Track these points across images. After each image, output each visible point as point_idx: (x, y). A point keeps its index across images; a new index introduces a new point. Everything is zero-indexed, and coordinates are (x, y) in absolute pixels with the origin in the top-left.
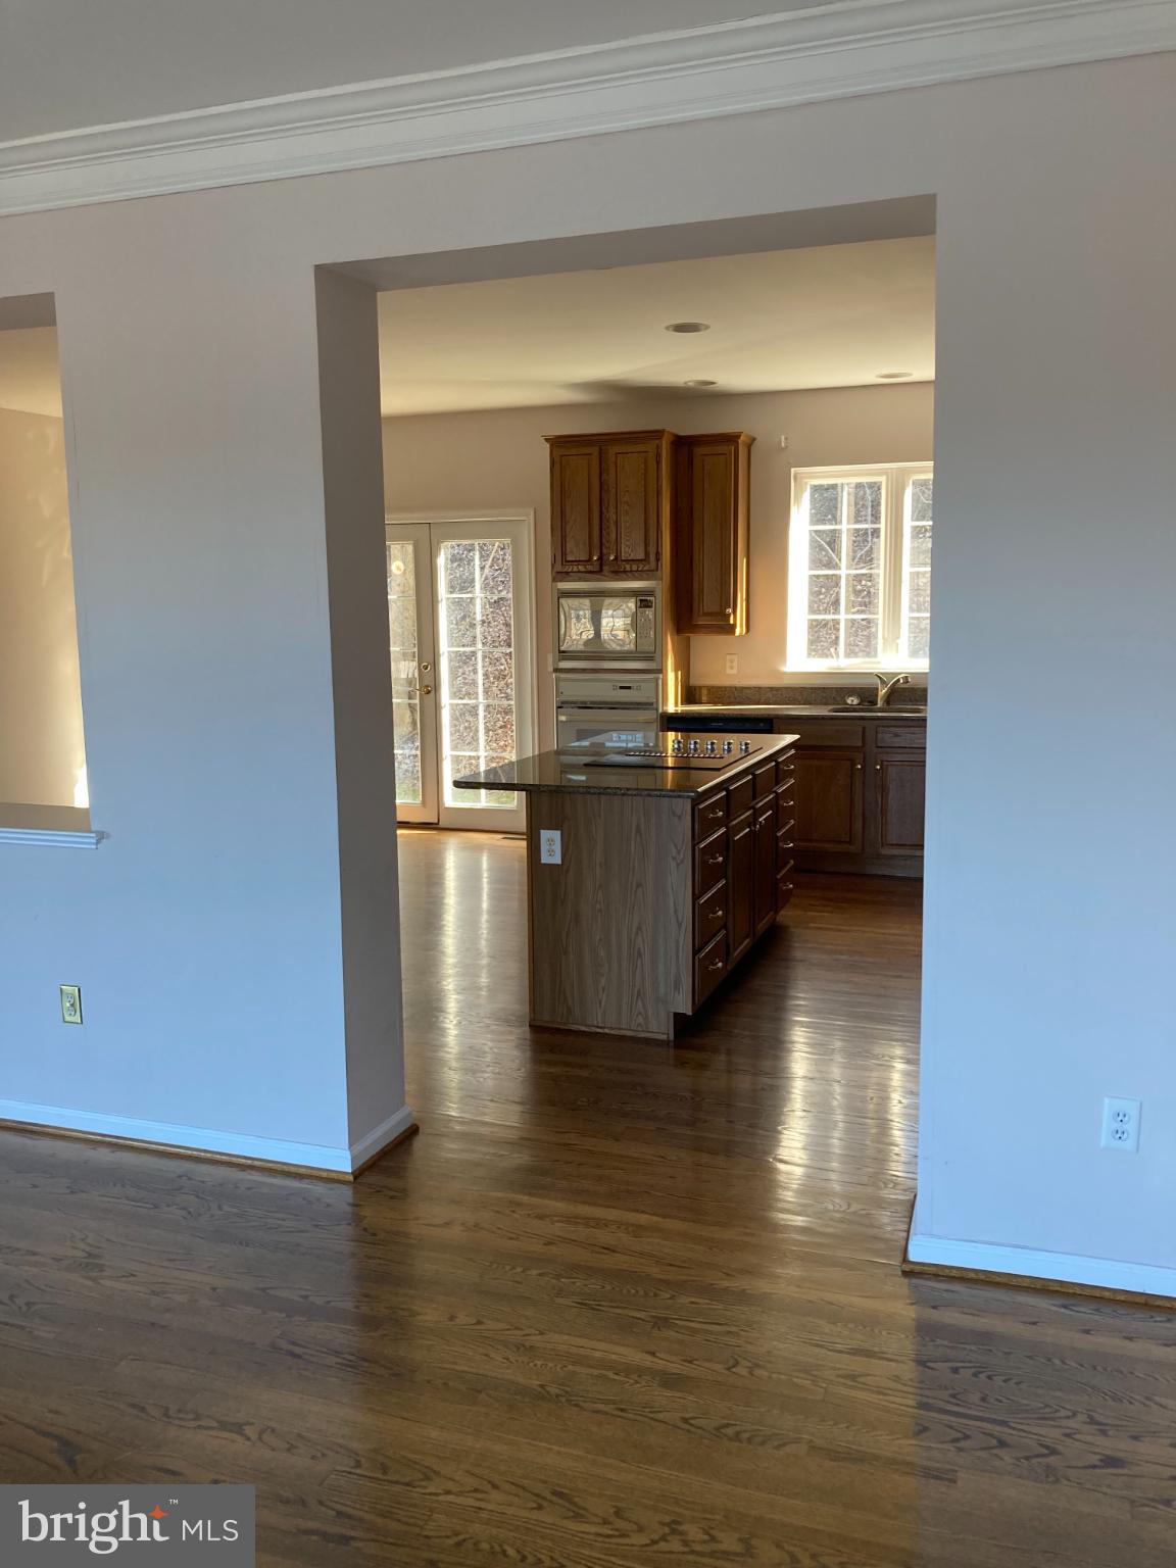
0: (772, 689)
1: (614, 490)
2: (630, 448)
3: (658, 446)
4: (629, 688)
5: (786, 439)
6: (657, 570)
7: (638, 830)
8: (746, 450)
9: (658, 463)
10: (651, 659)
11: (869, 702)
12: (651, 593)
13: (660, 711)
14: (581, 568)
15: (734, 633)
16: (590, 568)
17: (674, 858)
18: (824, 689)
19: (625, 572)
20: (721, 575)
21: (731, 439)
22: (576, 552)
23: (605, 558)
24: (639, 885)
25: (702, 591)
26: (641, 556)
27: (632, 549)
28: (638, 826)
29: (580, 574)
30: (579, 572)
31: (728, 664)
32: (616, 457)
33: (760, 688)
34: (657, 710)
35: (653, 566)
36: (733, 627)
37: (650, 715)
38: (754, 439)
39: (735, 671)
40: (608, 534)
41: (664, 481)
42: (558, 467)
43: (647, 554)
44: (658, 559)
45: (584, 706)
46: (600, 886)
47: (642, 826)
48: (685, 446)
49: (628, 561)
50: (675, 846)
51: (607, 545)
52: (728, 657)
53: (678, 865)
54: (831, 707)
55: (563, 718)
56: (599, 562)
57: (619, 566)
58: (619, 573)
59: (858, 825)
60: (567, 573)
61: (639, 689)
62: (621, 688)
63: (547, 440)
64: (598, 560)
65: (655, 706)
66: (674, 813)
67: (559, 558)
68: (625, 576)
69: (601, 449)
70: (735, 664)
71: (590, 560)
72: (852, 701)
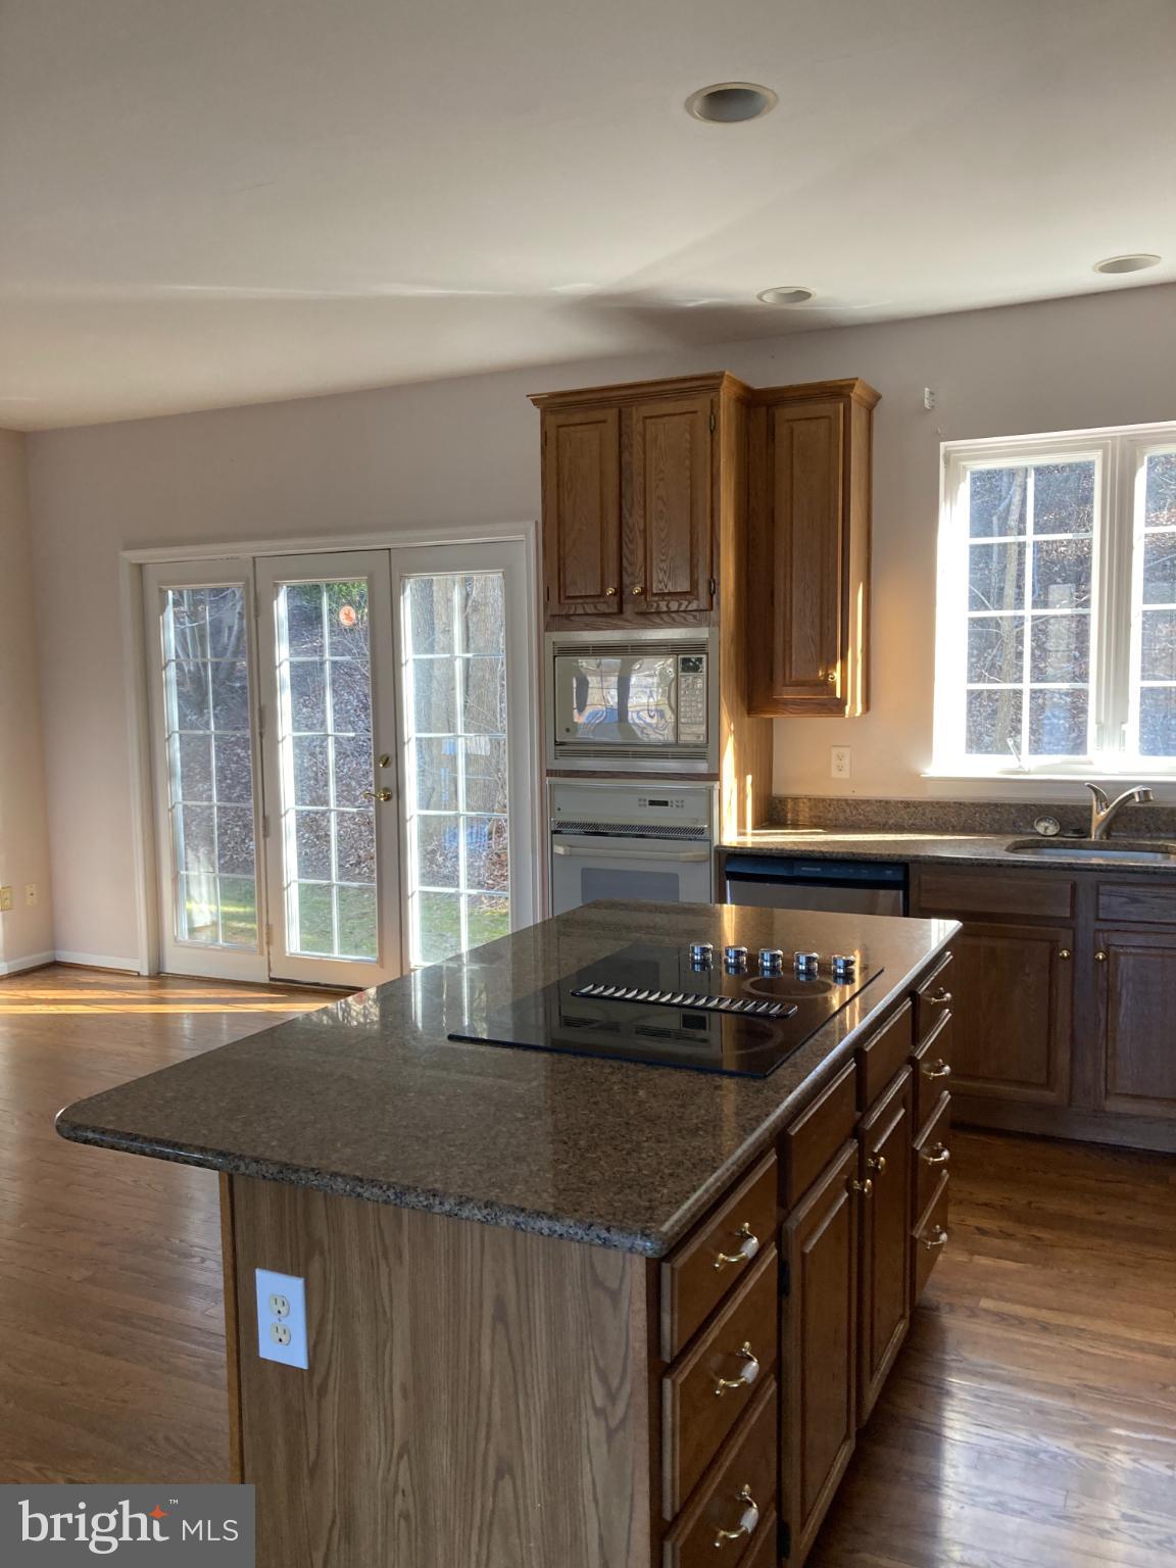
0: (907, 804)
1: (641, 479)
2: (667, 407)
3: (712, 401)
4: (665, 803)
5: (932, 393)
6: (712, 609)
7: (500, 1315)
8: (863, 412)
9: (714, 431)
10: (701, 757)
11: (1075, 831)
12: (700, 647)
13: (716, 843)
14: (590, 609)
15: (842, 712)
16: (603, 608)
17: (600, 1412)
18: (995, 807)
19: (658, 613)
20: (821, 617)
21: (837, 392)
22: (584, 583)
23: (626, 591)
24: (504, 1470)
25: (788, 644)
26: (685, 586)
27: (668, 577)
28: (500, 1304)
29: (585, 619)
30: (587, 614)
31: (834, 762)
32: (644, 423)
33: (887, 802)
34: (710, 841)
35: (704, 603)
36: (842, 703)
37: (697, 849)
38: (878, 397)
39: (845, 775)
40: (632, 553)
41: (723, 460)
42: (552, 445)
43: (694, 583)
44: (713, 592)
45: (595, 831)
46: (405, 1449)
47: (512, 1309)
48: (758, 405)
49: (662, 595)
50: (604, 1378)
51: (630, 570)
52: (835, 751)
53: (611, 1434)
54: (1010, 840)
55: (559, 850)
56: (616, 599)
57: (649, 605)
58: (648, 617)
59: (1063, 1057)
60: (568, 616)
61: (680, 805)
62: (652, 803)
63: (536, 402)
64: (614, 594)
65: (706, 835)
66: (598, 1283)
67: (554, 593)
68: (658, 620)
69: (620, 412)
70: (846, 762)
71: (602, 594)
72: (1046, 828)
